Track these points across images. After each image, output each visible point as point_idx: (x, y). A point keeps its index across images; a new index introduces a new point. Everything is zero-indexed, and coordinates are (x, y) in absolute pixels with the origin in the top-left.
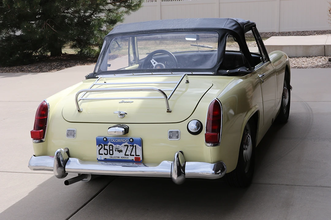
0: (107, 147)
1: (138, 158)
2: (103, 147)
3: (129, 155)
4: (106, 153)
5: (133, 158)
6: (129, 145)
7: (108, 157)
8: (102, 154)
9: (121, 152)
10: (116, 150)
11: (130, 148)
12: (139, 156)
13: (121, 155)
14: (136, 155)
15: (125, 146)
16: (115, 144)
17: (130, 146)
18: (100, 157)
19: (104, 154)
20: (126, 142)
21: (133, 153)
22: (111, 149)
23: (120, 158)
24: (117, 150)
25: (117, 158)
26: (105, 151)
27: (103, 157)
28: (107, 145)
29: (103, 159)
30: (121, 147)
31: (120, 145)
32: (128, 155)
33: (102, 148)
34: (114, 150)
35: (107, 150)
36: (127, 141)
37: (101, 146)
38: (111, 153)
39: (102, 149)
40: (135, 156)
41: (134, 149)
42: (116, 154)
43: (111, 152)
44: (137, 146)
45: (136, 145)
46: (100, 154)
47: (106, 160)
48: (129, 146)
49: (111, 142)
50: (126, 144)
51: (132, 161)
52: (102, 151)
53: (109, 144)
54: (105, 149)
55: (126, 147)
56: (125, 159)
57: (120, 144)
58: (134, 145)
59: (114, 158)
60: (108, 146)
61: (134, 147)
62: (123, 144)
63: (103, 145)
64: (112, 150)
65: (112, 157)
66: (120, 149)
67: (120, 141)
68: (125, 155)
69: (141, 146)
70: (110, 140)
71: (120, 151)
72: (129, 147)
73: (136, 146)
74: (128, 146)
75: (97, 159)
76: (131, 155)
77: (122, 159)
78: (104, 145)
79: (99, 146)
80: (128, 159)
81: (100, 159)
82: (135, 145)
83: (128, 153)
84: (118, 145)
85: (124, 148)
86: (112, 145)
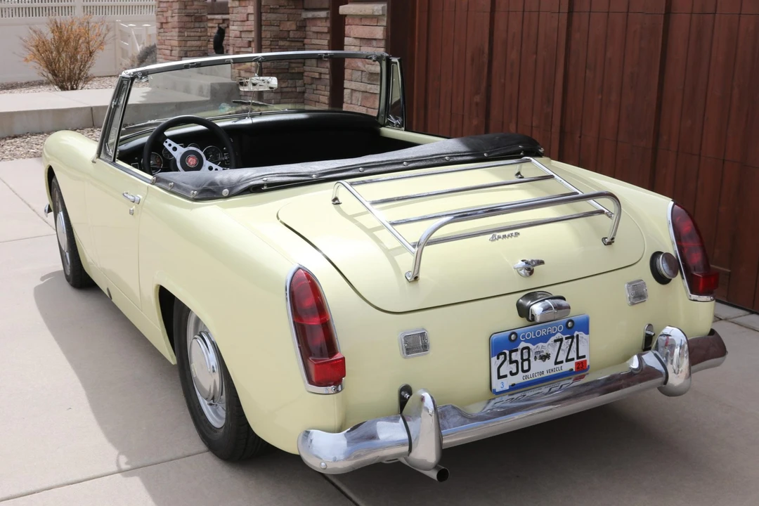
0: (517, 355)
1: (582, 362)
2: (508, 358)
3: (564, 361)
4: (514, 371)
5: (572, 365)
6: (564, 337)
7: (519, 379)
8: (505, 376)
9: (547, 360)
10: (535, 358)
11: (566, 344)
12: (584, 357)
13: (548, 367)
14: (578, 357)
15: (556, 341)
16: (534, 342)
17: (566, 338)
18: (498, 385)
19: (509, 375)
20: (558, 332)
21: (573, 355)
22: (525, 357)
23: (546, 374)
24: (538, 356)
25: (540, 377)
26: (511, 365)
27: (509, 381)
28: (517, 350)
29: (508, 388)
30: (549, 348)
31: (546, 342)
32: (562, 362)
33: (505, 359)
34: (532, 359)
35: (516, 362)
36: (560, 329)
37: (502, 357)
38: (526, 367)
39: (506, 362)
40: (576, 360)
41: (574, 345)
42: (537, 368)
43: (526, 364)
44: (581, 335)
45: (578, 333)
46: (500, 377)
47: (513, 389)
48: (564, 339)
49: (526, 341)
50: (559, 335)
51: (569, 374)
52: (505, 369)
53: (523, 345)
54: (511, 362)
55: (558, 343)
56: (556, 372)
57: (545, 339)
58: (575, 335)
59: (533, 379)
60: (519, 352)
61: (575, 340)
62: (553, 338)
63: (507, 352)
64: (528, 360)
65: (527, 377)
66: (544, 354)
67: (546, 333)
68: (556, 363)
69: (588, 334)
70: (523, 337)
71: (545, 357)
72: (565, 341)
73: (578, 336)
74: (561, 340)
75: (494, 391)
76: (568, 360)
77: (549, 374)
78: (511, 353)
79: (498, 358)
80: (561, 371)
81: (501, 390)
83: (562, 357)
84: (540, 345)
85: (554, 347)
86: (528, 348)
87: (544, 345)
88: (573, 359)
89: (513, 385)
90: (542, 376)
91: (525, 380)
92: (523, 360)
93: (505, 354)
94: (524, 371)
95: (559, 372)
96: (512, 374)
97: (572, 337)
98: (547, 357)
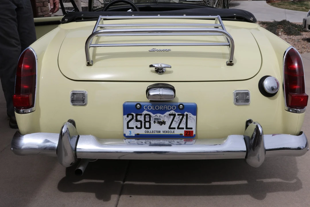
0: (141, 117)
1: (189, 131)
2: (135, 118)
3: (176, 128)
4: (139, 126)
5: (182, 132)
6: (177, 114)
7: (142, 131)
8: (133, 128)
9: (163, 125)
10: (155, 122)
11: (177, 118)
12: (192, 128)
13: (163, 129)
14: (187, 128)
15: (170, 115)
16: (155, 112)
17: (178, 115)
18: (127, 132)
19: (135, 128)
20: (172, 110)
21: (183, 125)
22: (147, 120)
23: (162, 133)
24: (156, 121)
25: (157, 133)
26: (137, 123)
27: (135, 132)
28: (141, 115)
29: (134, 135)
30: (164, 117)
31: (163, 114)
32: (174, 128)
33: (133, 118)
34: (152, 122)
35: (141, 121)
36: (174, 108)
37: (130, 117)
38: (147, 126)
39: (133, 120)
40: (185, 129)
41: (184, 120)
42: (155, 128)
43: (147, 124)
44: (190, 115)
45: (187, 113)
46: (128, 128)
47: (138, 137)
48: (177, 115)
49: (148, 111)
50: (172, 112)
51: (179, 137)
52: (132, 124)
53: (145, 112)
54: (137, 121)
55: (172, 117)
57: (163, 112)
59: (152, 134)
60: (143, 116)
61: (185, 117)
62: (168, 113)
63: (134, 115)
64: (149, 122)
65: (148, 132)
66: (162, 120)
67: (163, 108)
68: (170, 128)
69: (194, 115)
70: (146, 107)
71: (162, 123)
72: (177, 116)
73: (187, 115)
74: (174, 115)
75: (125, 135)
76: (178, 128)
77: (164, 133)
78: (137, 115)
79: (128, 117)
80: (173, 134)
81: (129, 135)
82: (186, 113)
83: (175, 125)
84: (158, 115)
85: (169, 118)
86: (149, 115)
87: (161, 115)
88: (183, 128)
89: (138, 134)
90: (159, 134)
91: (147, 133)
92: (145, 122)
93: (133, 115)
94: (145, 128)
95: (171, 134)
96: (137, 127)
97: (183, 115)
98: (164, 123)
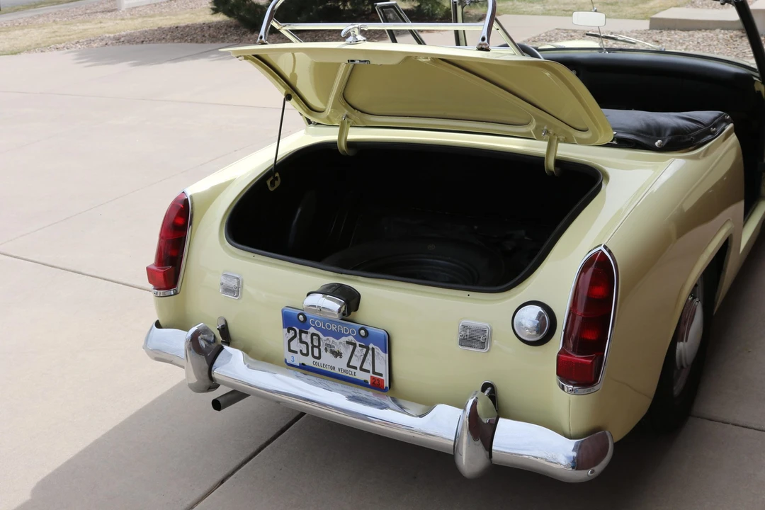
0: (307, 337)
1: (378, 379)
2: (298, 337)
3: (358, 368)
4: (305, 352)
5: (367, 377)
6: (358, 343)
7: (309, 361)
8: (296, 352)
9: (338, 357)
10: (326, 350)
11: (360, 352)
12: (381, 375)
13: (339, 365)
14: (374, 372)
15: (348, 343)
16: (326, 333)
17: (360, 346)
18: (290, 357)
19: (299, 352)
20: (349, 334)
21: (367, 366)
22: (316, 343)
23: (336, 371)
24: (329, 349)
25: (330, 370)
26: (302, 345)
27: (298, 359)
28: (307, 333)
29: (298, 365)
30: (339, 344)
31: (338, 339)
32: (355, 368)
33: (295, 337)
34: (322, 349)
35: (307, 344)
36: (353, 332)
37: (292, 332)
38: (316, 354)
39: (296, 339)
40: (371, 374)
41: (369, 357)
42: (327, 361)
43: (316, 351)
44: (377, 350)
45: (374, 347)
46: (290, 350)
47: (303, 367)
48: (358, 345)
49: (315, 327)
50: (351, 338)
51: (363, 384)
52: (295, 345)
53: (312, 330)
54: (301, 342)
55: (351, 347)
56: (348, 375)
57: (338, 336)
59: (322, 368)
60: (309, 335)
61: (370, 352)
62: (344, 339)
63: (297, 330)
64: (318, 347)
65: (317, 364)
66: (336, 350)
67: (337, 329)
68: (349, 366)
69: (385, 353)
70: (313, 322)
71: (337, 354)
72: (358, 348)
73: (373, 349)
74: (354, 345)
75: (286, 360)
76: (362, 369)
77: (340, 373)
78: (301, 332)
79: (289, 332)
80: (353, 377)
81: (292, 363)
82: (371, 346)
83: (356, 362)
84: (331, 339)
85: (347, 348)
86: (318, 336)
87: (334, 340)
88: (368, 371)
89: (303, 364)
90: (333, 371)
91: (315, 366)
92: (313, 346)
93: (295, 331)
94: (313, 356)
95: (351, 376)
96: (301, 352)
97: (368, 348)
98: (339, 354)
